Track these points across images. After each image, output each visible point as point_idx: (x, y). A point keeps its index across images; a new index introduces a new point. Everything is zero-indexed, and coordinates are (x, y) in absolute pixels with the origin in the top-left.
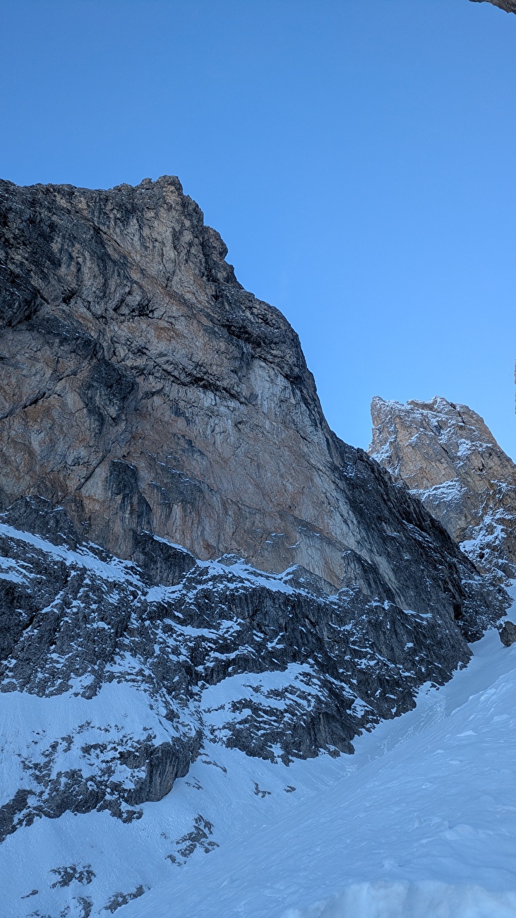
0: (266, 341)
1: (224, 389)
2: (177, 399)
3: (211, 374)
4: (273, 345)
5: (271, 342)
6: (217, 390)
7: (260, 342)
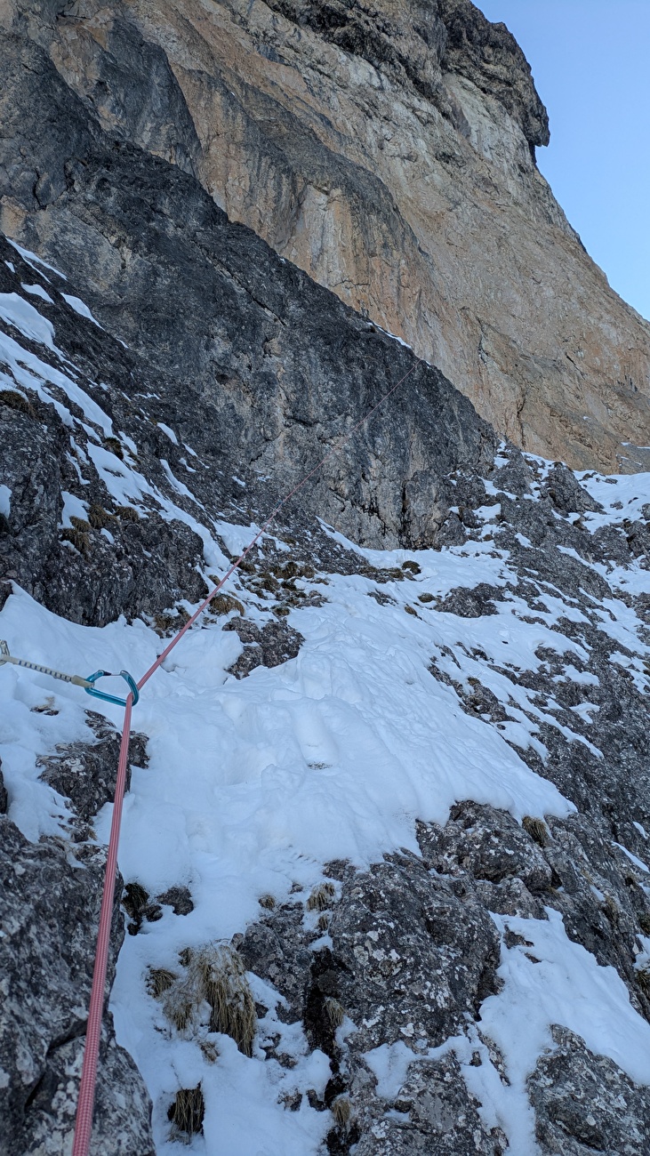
0: (475, 33)
1: (404, 61)
2: (271, 33)
3: (366, 11)
4: (488, 50)
5: (485, 41)
6: (382, 58)
7: (461, 33)
